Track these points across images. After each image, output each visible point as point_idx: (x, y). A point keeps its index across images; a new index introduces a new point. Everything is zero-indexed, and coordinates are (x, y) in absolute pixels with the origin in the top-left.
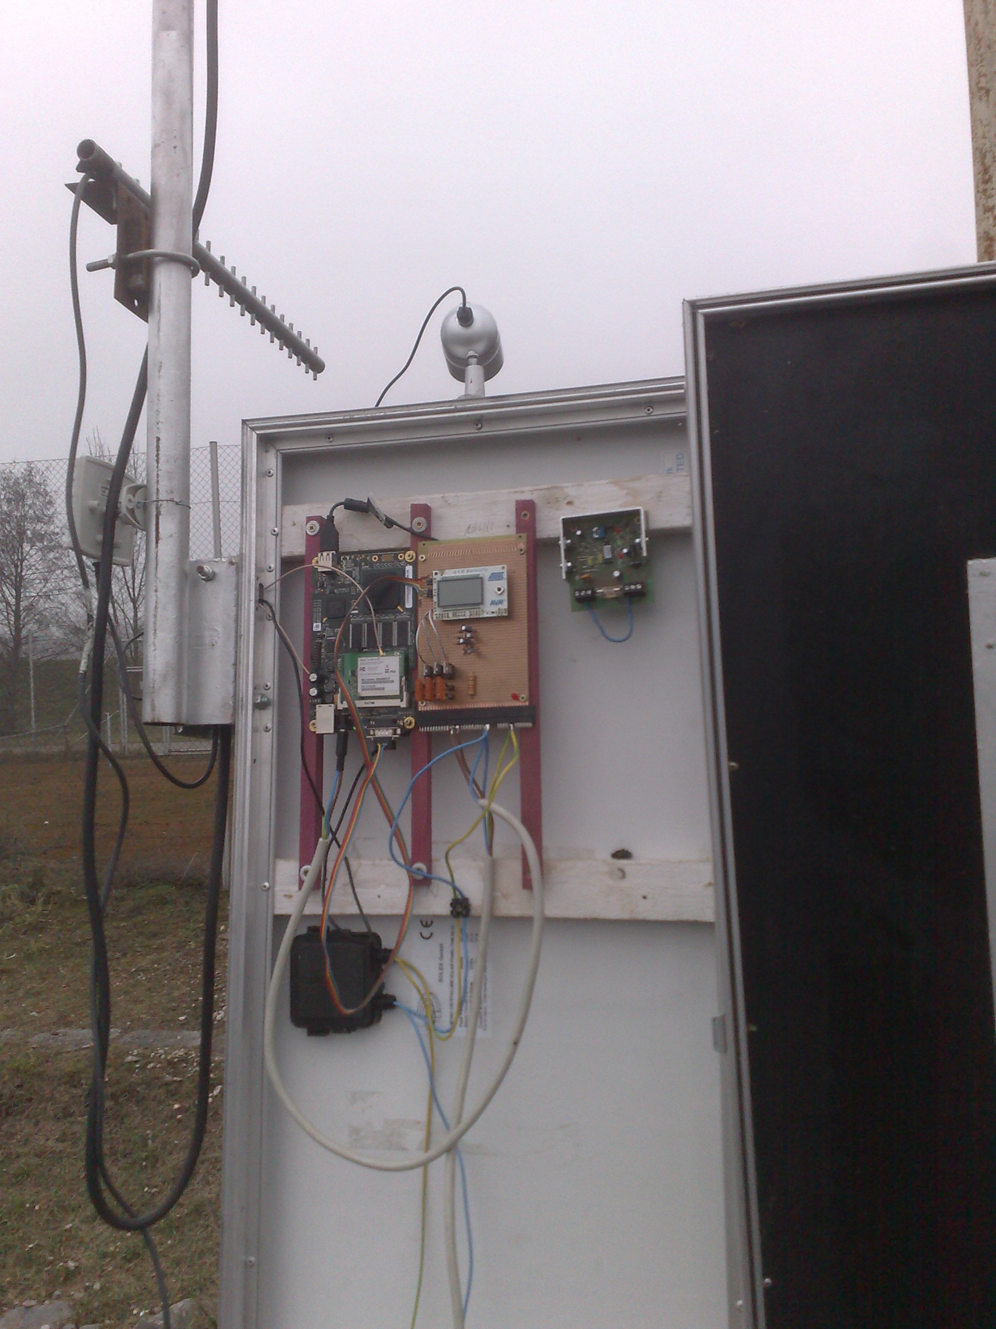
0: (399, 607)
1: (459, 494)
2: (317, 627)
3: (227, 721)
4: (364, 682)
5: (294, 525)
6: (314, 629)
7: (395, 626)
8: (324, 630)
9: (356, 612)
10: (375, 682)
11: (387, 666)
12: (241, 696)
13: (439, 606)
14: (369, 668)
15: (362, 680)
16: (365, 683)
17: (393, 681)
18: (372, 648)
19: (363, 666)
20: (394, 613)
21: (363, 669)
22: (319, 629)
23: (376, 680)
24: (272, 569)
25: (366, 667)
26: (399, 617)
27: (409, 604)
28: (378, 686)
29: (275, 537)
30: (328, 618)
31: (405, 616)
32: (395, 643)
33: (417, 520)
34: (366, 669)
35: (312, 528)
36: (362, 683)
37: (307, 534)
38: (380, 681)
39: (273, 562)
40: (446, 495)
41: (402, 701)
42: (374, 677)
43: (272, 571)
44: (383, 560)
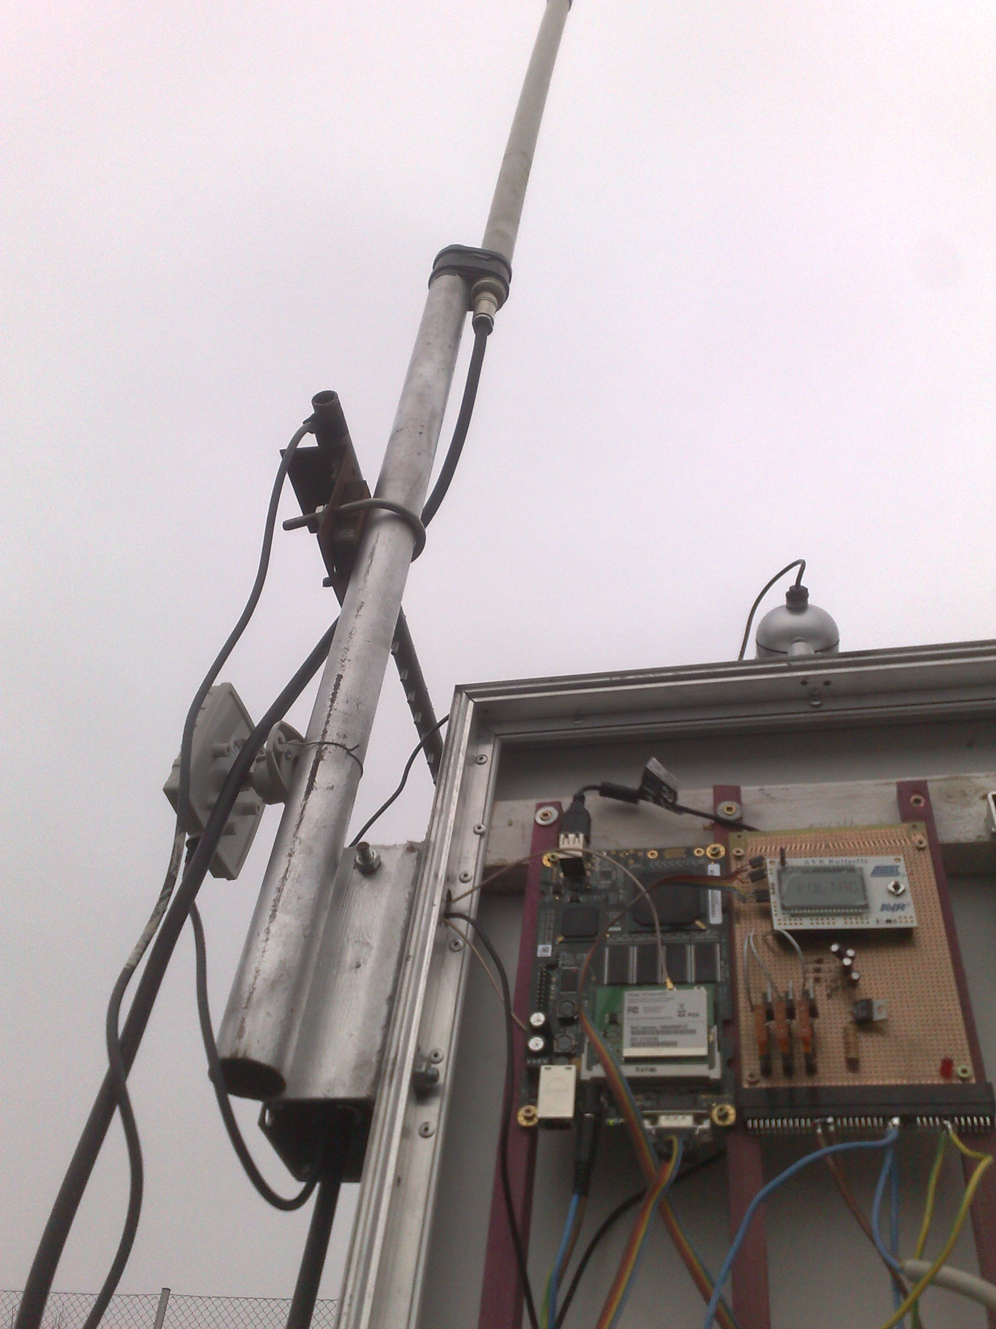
0: (698, 923)
1: (789, 786)
2: (545, 950)
3: (361, 1093)
4: (635, 1031)
5: (510, 824)
6: (540, 954)
7: (691, 951)
8: (556, 955)
9: (618, 929)
10: (658, 1032)
11: (682, 1006)
12: (392, 1055)
13: (784, 908)
14: (646, 1010)
15: (632, 1027)
16: (638, 1033)
17: (693, 1032)
18: (648, 980)
19: (633, 1005)
20: (687, 931)
21: (634, 1010)
22: (549, 954)
23: (659, 1029)
24: (468, 878)
25: (641, 1006)
26: (698, 937)
27: (716, 918)
28: (662, 1038)
29: (479, 836)
30: (566, 937)
31: (710, 936)
32: (691, 976)
33: (724, 805)
34: (641, 1010)
35: (545, 815)
36: (633, 1033)
37: (535, 822)
38: (666, 1030)
39: (471, 866)
40: (766, 787)
41: (712, 1067)
42: (658, 1024)
43: (469, 881)
44: (667, 857)
